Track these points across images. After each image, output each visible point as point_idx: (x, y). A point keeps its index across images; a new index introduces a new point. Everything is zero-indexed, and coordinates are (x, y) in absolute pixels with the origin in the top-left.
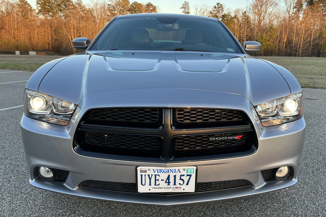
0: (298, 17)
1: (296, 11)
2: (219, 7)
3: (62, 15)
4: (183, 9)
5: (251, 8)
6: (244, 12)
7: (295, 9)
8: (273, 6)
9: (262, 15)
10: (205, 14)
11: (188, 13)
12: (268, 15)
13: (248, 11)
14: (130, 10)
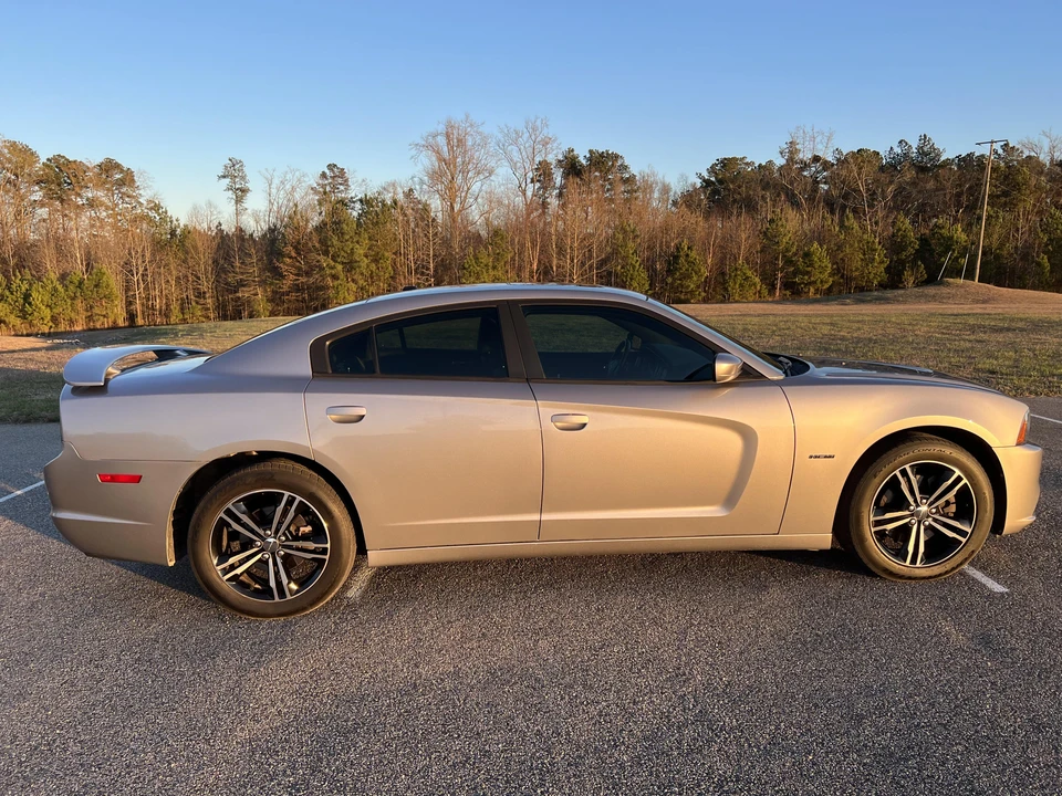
0: (544, 205)
1: (539, 188)
2: (336, 175)
4: (227, 180)
5: (425, 179)
6: (406, 190)
7: (538, 185)
8: (481, 177)
9: (458, 200)
10: (297, 196)
11: (244, 191)
12: (471, 200)
13: (419, 187)
14: (42, 181)
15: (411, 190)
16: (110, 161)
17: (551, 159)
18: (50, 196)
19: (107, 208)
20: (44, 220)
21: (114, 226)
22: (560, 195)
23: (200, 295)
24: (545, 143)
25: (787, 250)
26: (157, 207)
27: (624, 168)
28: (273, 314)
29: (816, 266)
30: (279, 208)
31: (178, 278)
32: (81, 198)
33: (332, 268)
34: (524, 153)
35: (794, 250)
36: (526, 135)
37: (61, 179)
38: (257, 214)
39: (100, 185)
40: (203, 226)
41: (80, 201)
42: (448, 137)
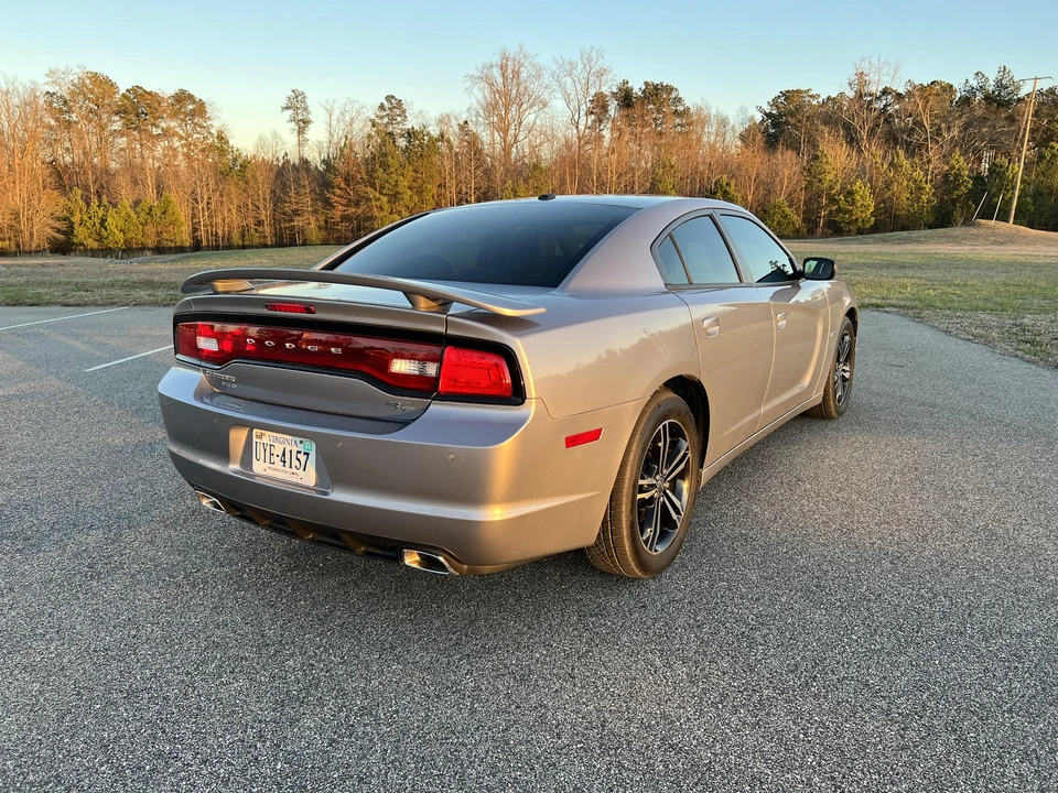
0: (600, 138)
1: (594, 121)
2: (394, 107)
4: (290, 112)
5: (481, 111)
6: (462, 123)
7: (592, 117)
8: (536, 108)
9: (511, 132)
10: (357, 126)
11: (306, 122)
13: (474, 119)
14: (121, 111)
15: (466, 122)
16: (183, 92)
17: (606, 91)
18: (129, 126)
19: (181, 138)
20: (123, 150)
21: (187, 156)
22: (614, 128)
23: (259, 223)
24: (601, 74)
25: (831, 188)
26: (221, 138)
27: (679, 100)
28: (325, 243)
29: (859, 204)
30: (339, 140)
31: (239, 207)
32: (157, 127)
33: (378, 199)
34: (578, 85)
35: (839, 187)
36: (580, 66)
37: (139, 109)
38: (317, 145)
39: (174, 115)
40: (269, 157)
41: (155, 131)
42: (503, 68)
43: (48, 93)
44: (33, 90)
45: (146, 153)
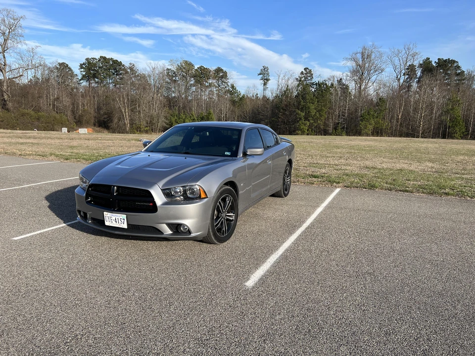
0: (409, 86)
2: (308, 73)
3: (111, 81)
4: (261, 76)
5: (349, 74)
6: (339, 79)
7: (407, 77)
8: (377, 73)
9: (364, 84)
10: (290, 82)
11: (268, 80)
12: (370, 84)
13: (345, 78)
14: (194, 76)
15: (341, 79)
16: (219, 68)
17: (416, 63)
18: (197, 82)
19: (216, 87)
20: (194, 92)
21: (218, 95)
22: (418, 82)
24: (413, 56)
26: (233, 87)
27: (458, 67)
30: (282, 87)
32: (207, 83)
34: (401, 61)
36: (404, 51)
37: (202, 75)
38: (272, 90)
39: (214, 78)
40: (250, 95)
41: (207, 84)
42: (363, 54)
43: (168, 69)
44: (163, 68)
45: (203, 93)
